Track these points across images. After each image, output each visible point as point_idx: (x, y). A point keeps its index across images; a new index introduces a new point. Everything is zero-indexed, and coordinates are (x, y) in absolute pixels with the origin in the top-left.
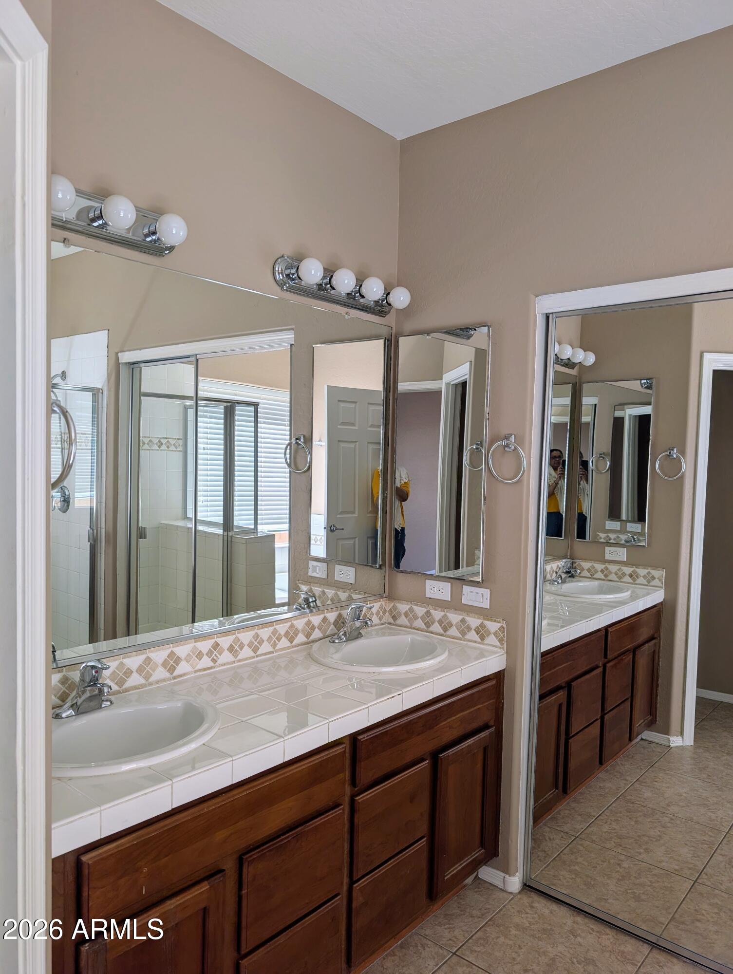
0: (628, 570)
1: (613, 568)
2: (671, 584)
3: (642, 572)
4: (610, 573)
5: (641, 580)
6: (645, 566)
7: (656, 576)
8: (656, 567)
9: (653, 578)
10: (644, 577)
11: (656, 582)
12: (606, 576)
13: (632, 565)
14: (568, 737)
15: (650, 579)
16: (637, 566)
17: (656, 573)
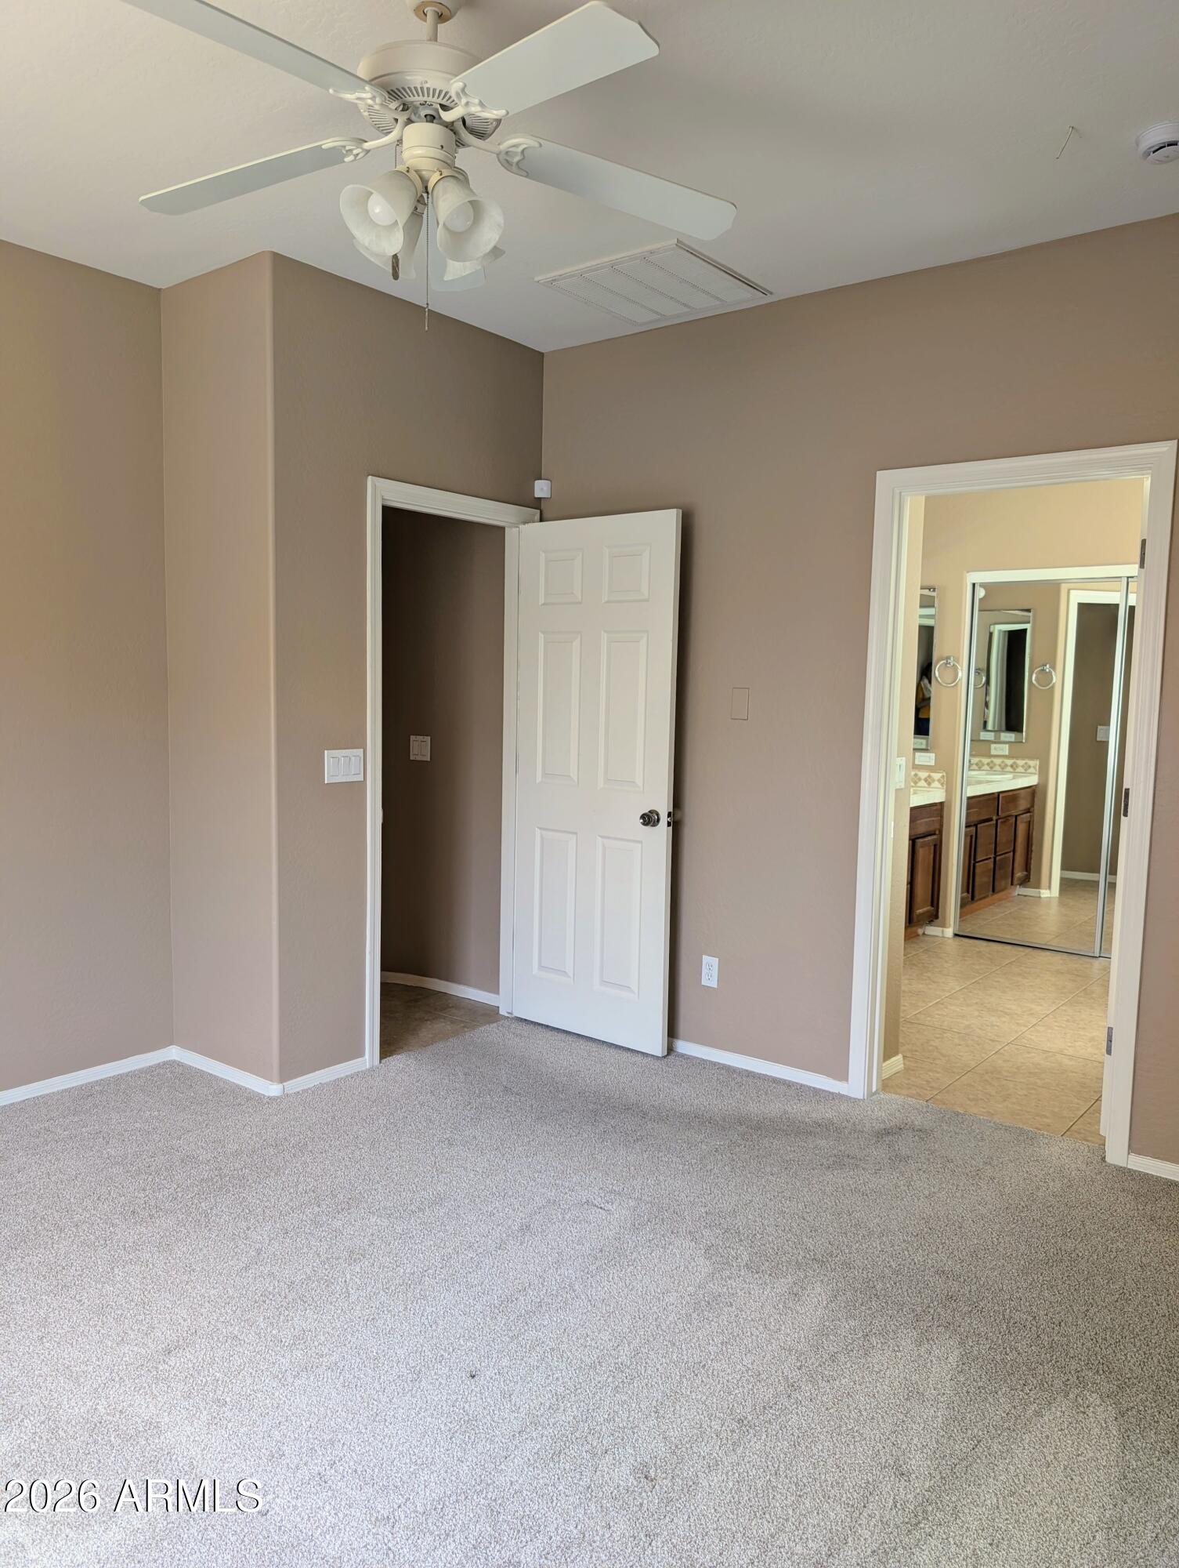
0: (1009, 762)
1: (997, 761)
2: (1044, 771)
3: (1020, 762)
4: (995, 765)
5: (1020, 769)
6: (1023, 758)
7: (1032, 765)
8: (1031, 758)
9: (1030, 767)
10: (1023, 766)
11: (1032, 770)
12: (991, 768)
13: (1013, 757)
14: (975, 862)
15: (1027, 767)
16: (1017, 758)
17: (1031, 763)
